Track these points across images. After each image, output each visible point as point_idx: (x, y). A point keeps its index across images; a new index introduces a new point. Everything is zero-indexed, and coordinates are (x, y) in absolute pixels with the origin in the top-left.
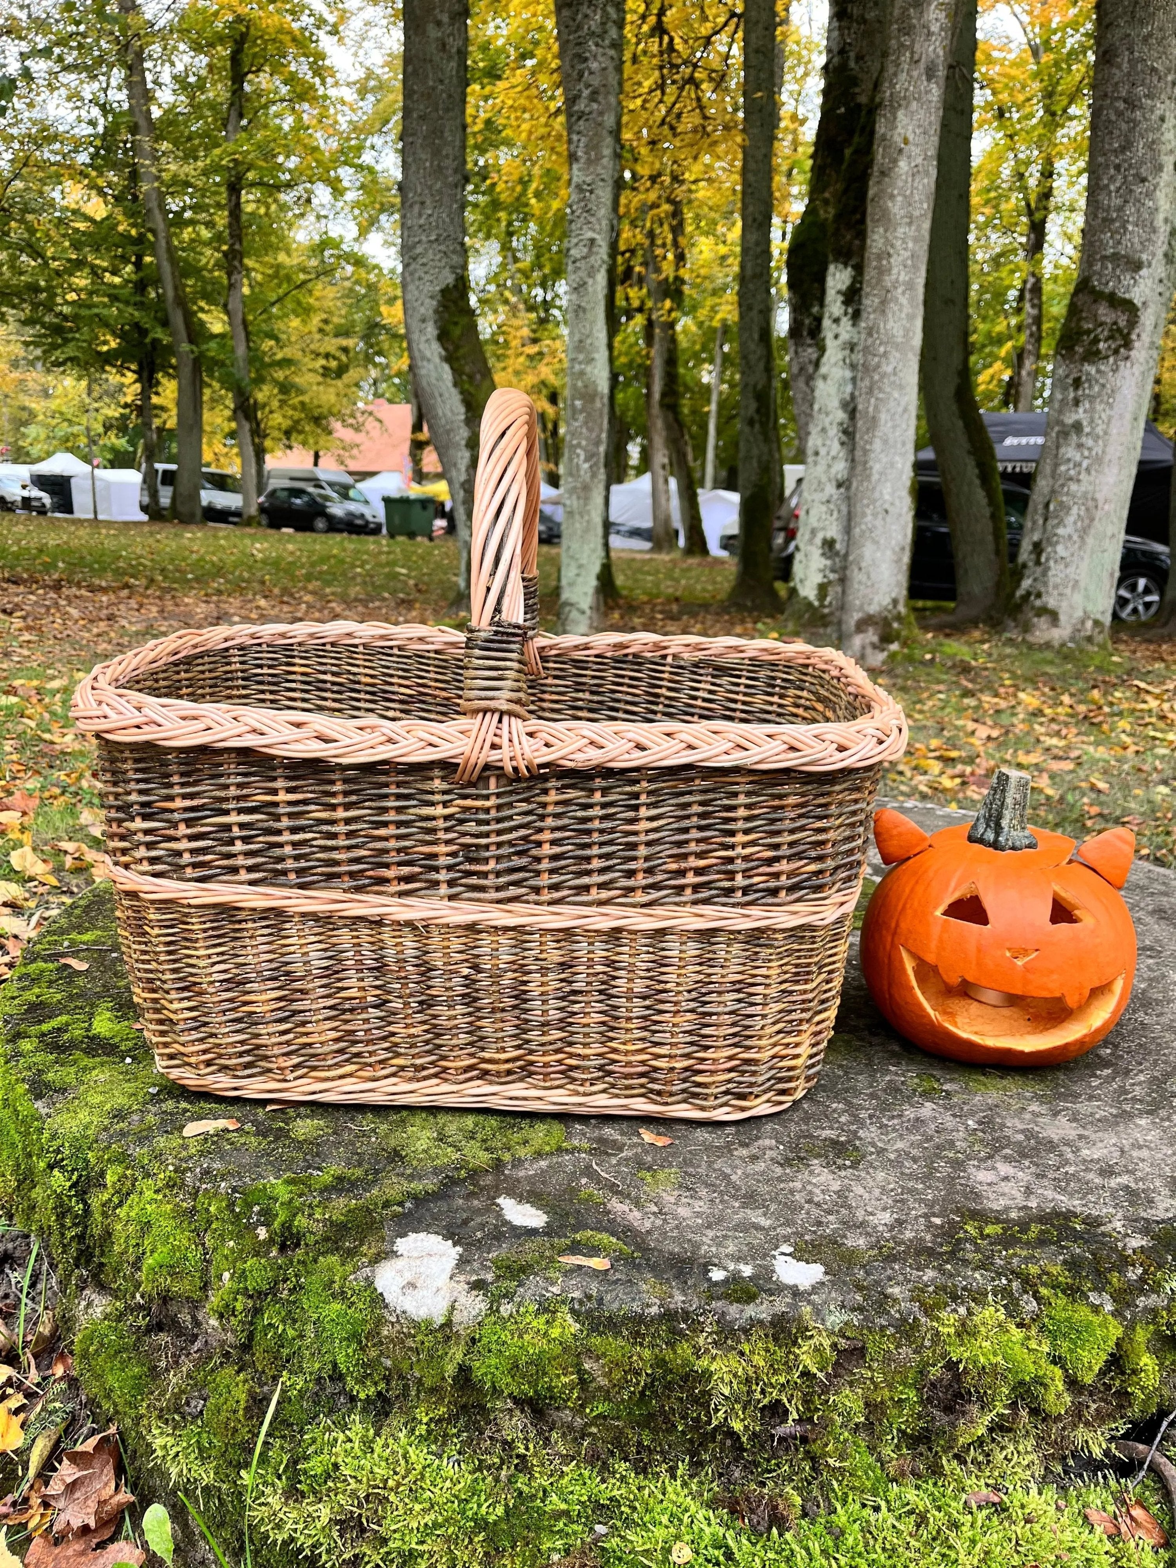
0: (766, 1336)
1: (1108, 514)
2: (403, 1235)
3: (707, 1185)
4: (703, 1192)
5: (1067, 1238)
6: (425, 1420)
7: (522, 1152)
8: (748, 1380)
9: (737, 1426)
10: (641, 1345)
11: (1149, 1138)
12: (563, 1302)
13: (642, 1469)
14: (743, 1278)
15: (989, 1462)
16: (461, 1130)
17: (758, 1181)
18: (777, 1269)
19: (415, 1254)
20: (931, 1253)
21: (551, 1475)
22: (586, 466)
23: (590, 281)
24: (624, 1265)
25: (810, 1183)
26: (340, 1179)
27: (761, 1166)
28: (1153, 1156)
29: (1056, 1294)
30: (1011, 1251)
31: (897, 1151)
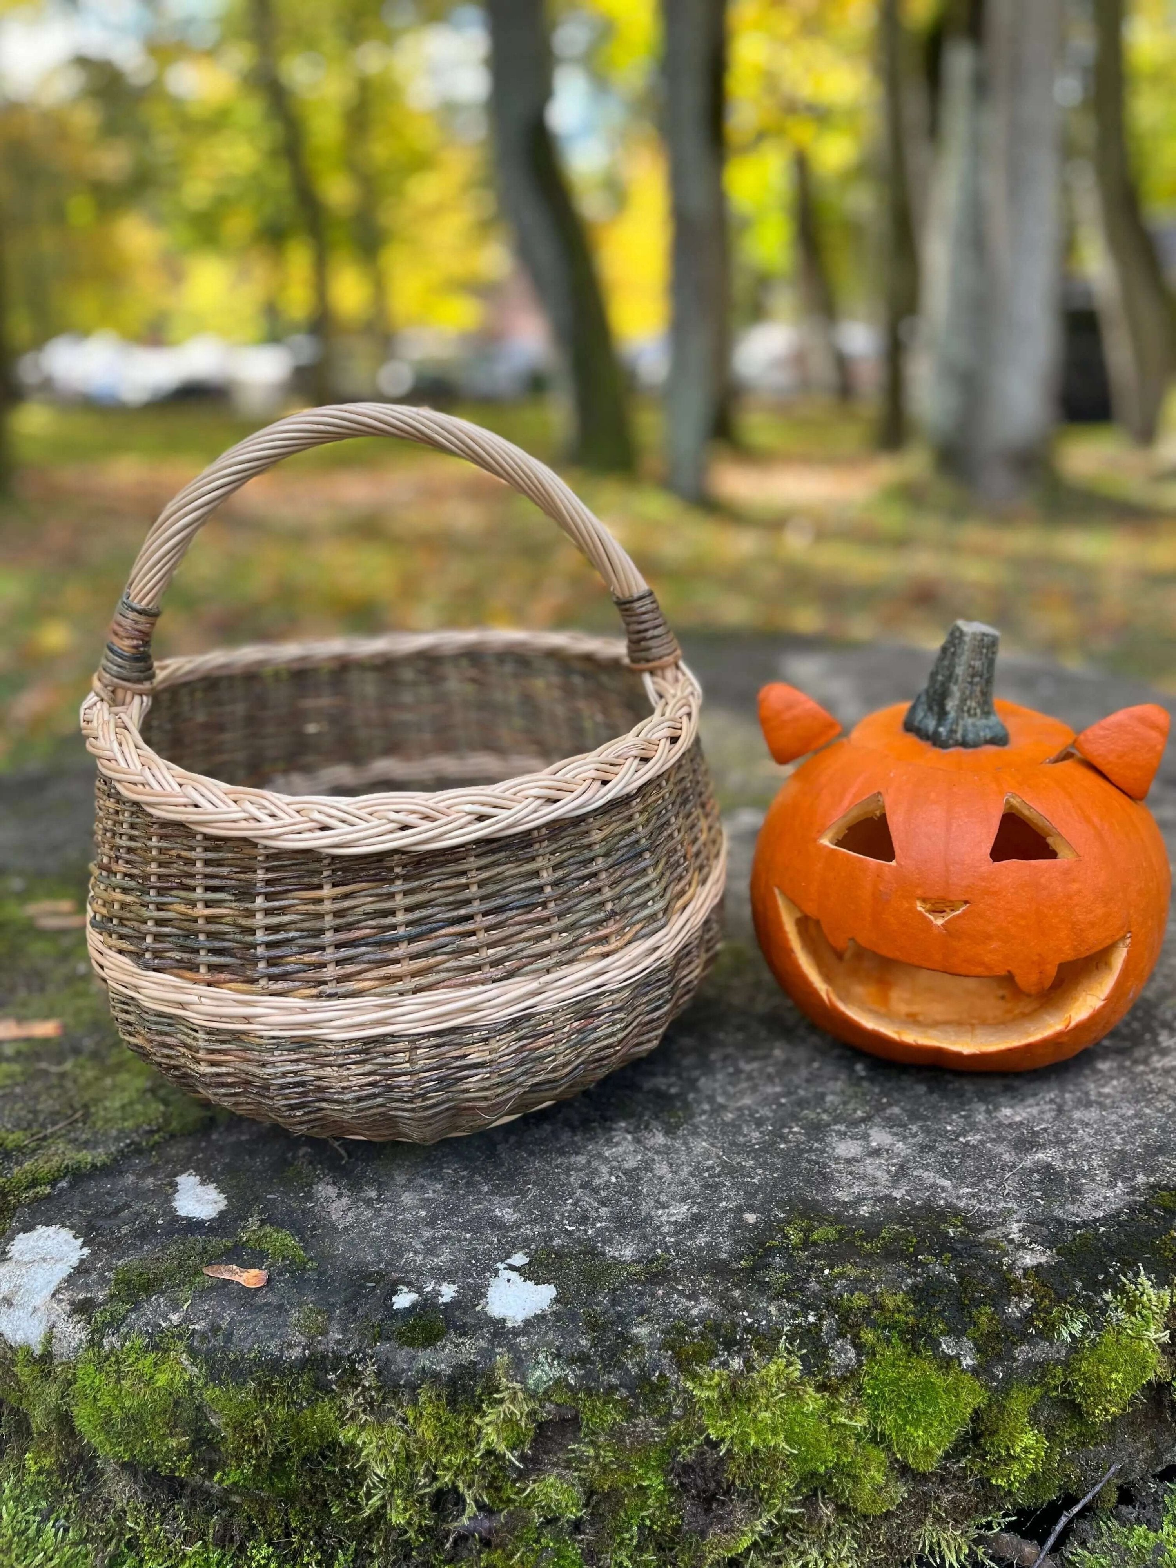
0: (439, 1396)
2: (28, 1228)
5: (929, 1250)
6: (33, 1469)
8: (409, 1459)
9: (396, 1518)
10: (272, 1402)
11: (1106, 1090)
12: (180, 1337)
13: (288, 1558)
14: (435, 1306)
18: (491, 1293)
19: (27, 1258)
20: (719, 1269)
21: (169, 1558)
24: (286, 1282)
25: (600, 1155)
28: (1102, 1119)
29: (888, 1340)
30: (836, 1270)
31: (740, 1109)
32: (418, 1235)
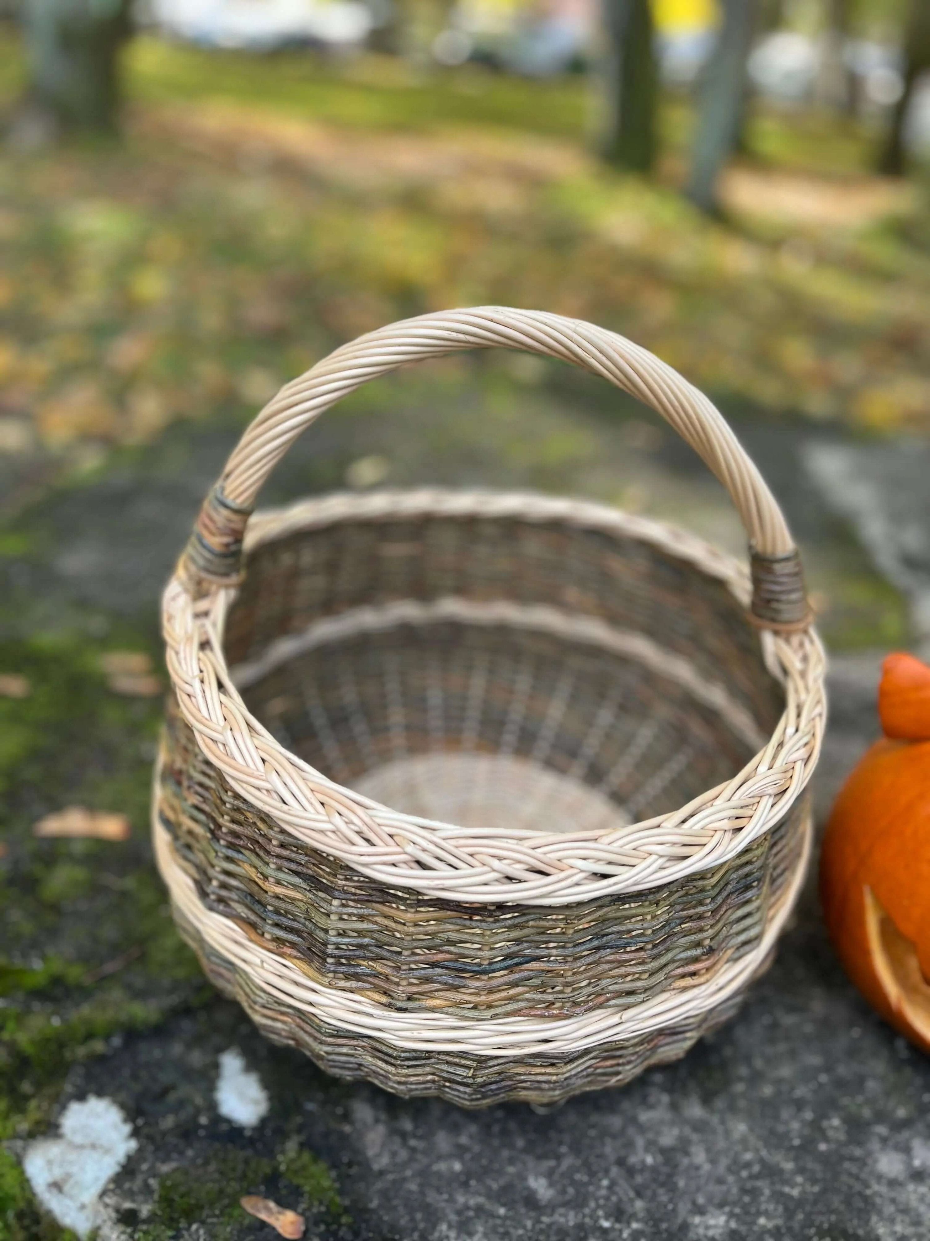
2: (83, 1097)
32: (451, 1200)
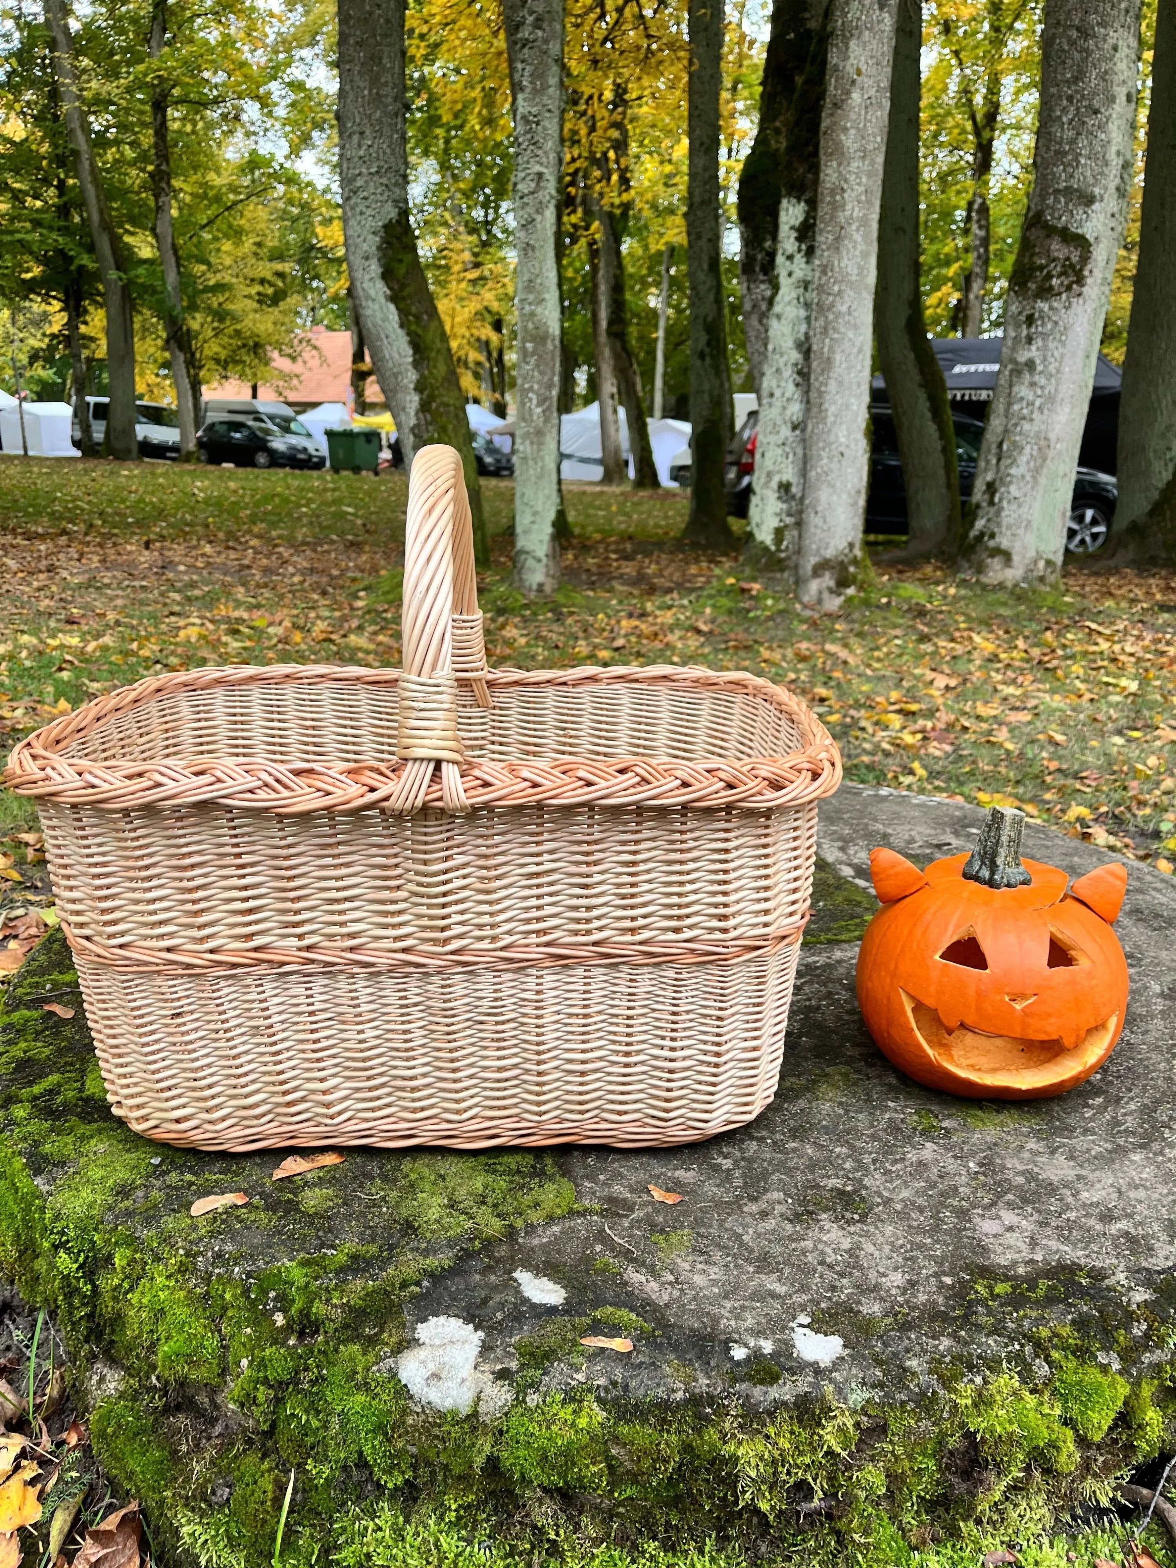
0: (791, 1418)
1: (1060, 453)
2: (424, 1320)
3: (721, 1248)
4: (717, 1256)
5: (1074, 1295)
6: (454, 1507)
7: (535, 1217)
8: (774, 1462)
9: (764, 1506)
10: (668, 1431)
11: (1144, 1176)
12: (589, 1390)
13: (670, 1547)
14: (763, 1355)
15: (1003, 1519)
16: (471, 1194)
17: (770, 1241)
18: (797, 1343)
19: (437, 1342)
20: (944, 1317)
21: (583, 1558)
22: (539, 410)
23: (539, 218)
24: (646, 1345)
25: (820, 1240)
26: (354, 1258)
27: (771, 1223)
28: (1149, 1197)
29: (1066, 1357)
30: (1022, 1313)
31: (902, 1200)
32: (722, 1306)
